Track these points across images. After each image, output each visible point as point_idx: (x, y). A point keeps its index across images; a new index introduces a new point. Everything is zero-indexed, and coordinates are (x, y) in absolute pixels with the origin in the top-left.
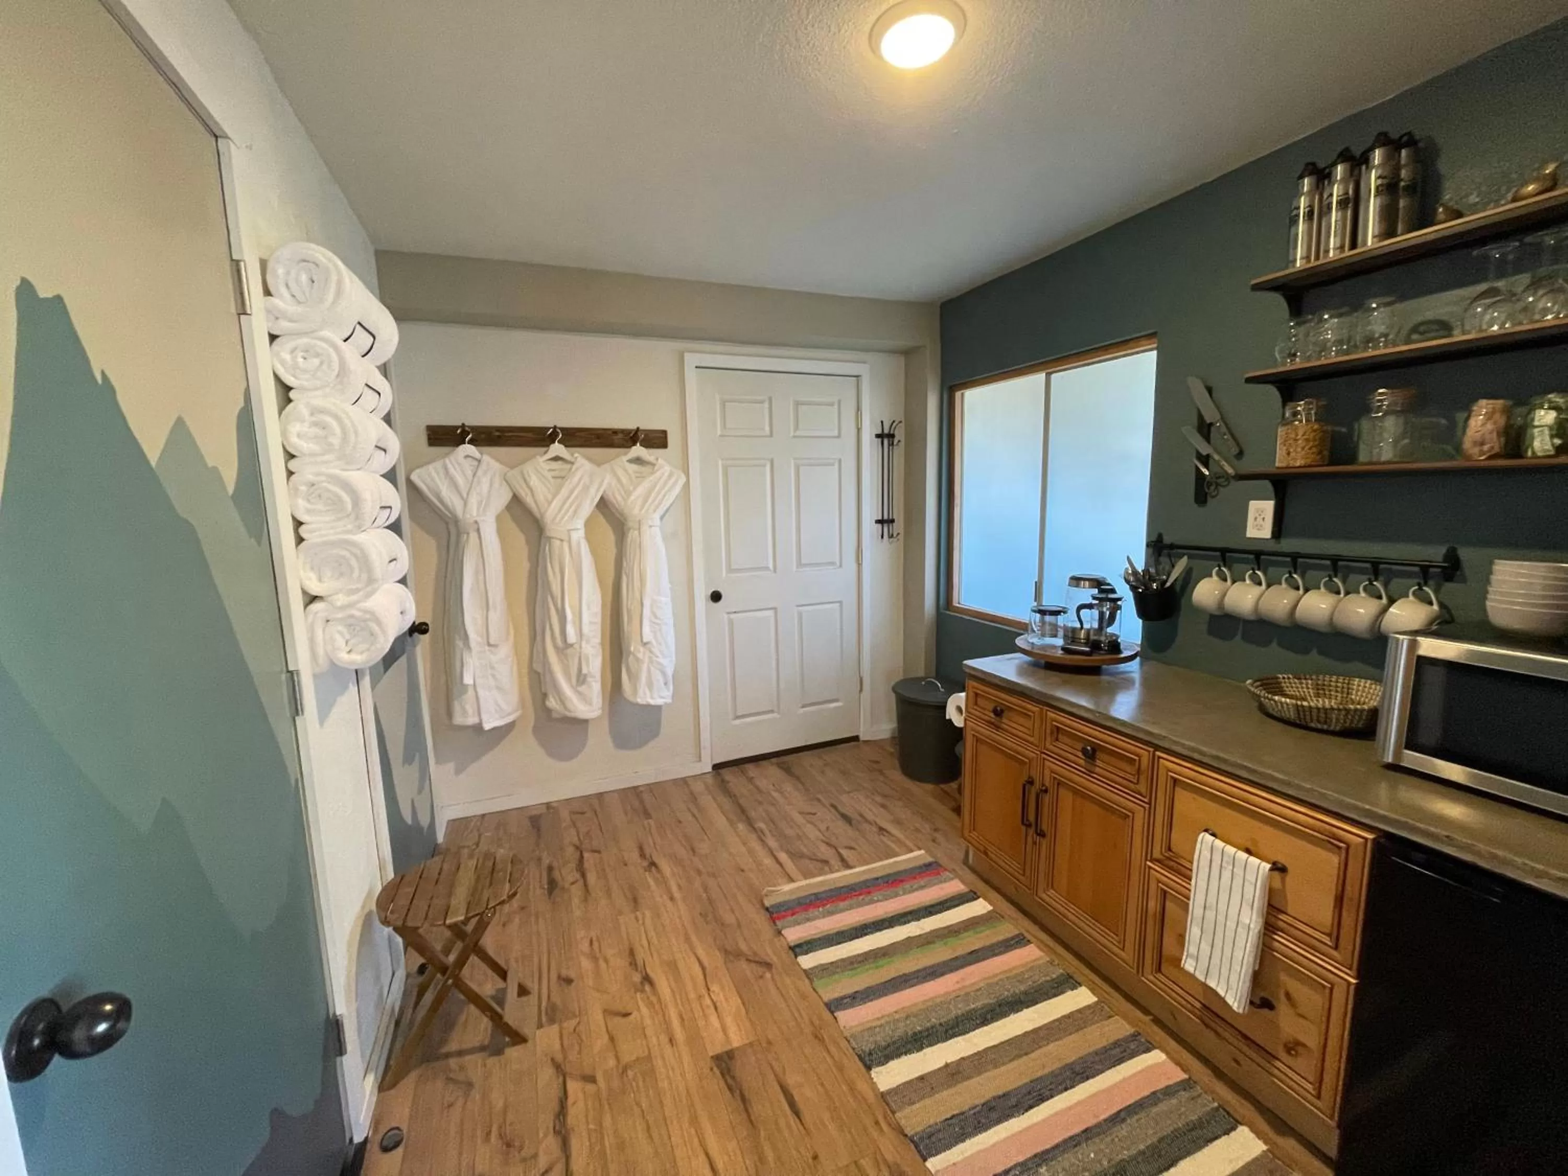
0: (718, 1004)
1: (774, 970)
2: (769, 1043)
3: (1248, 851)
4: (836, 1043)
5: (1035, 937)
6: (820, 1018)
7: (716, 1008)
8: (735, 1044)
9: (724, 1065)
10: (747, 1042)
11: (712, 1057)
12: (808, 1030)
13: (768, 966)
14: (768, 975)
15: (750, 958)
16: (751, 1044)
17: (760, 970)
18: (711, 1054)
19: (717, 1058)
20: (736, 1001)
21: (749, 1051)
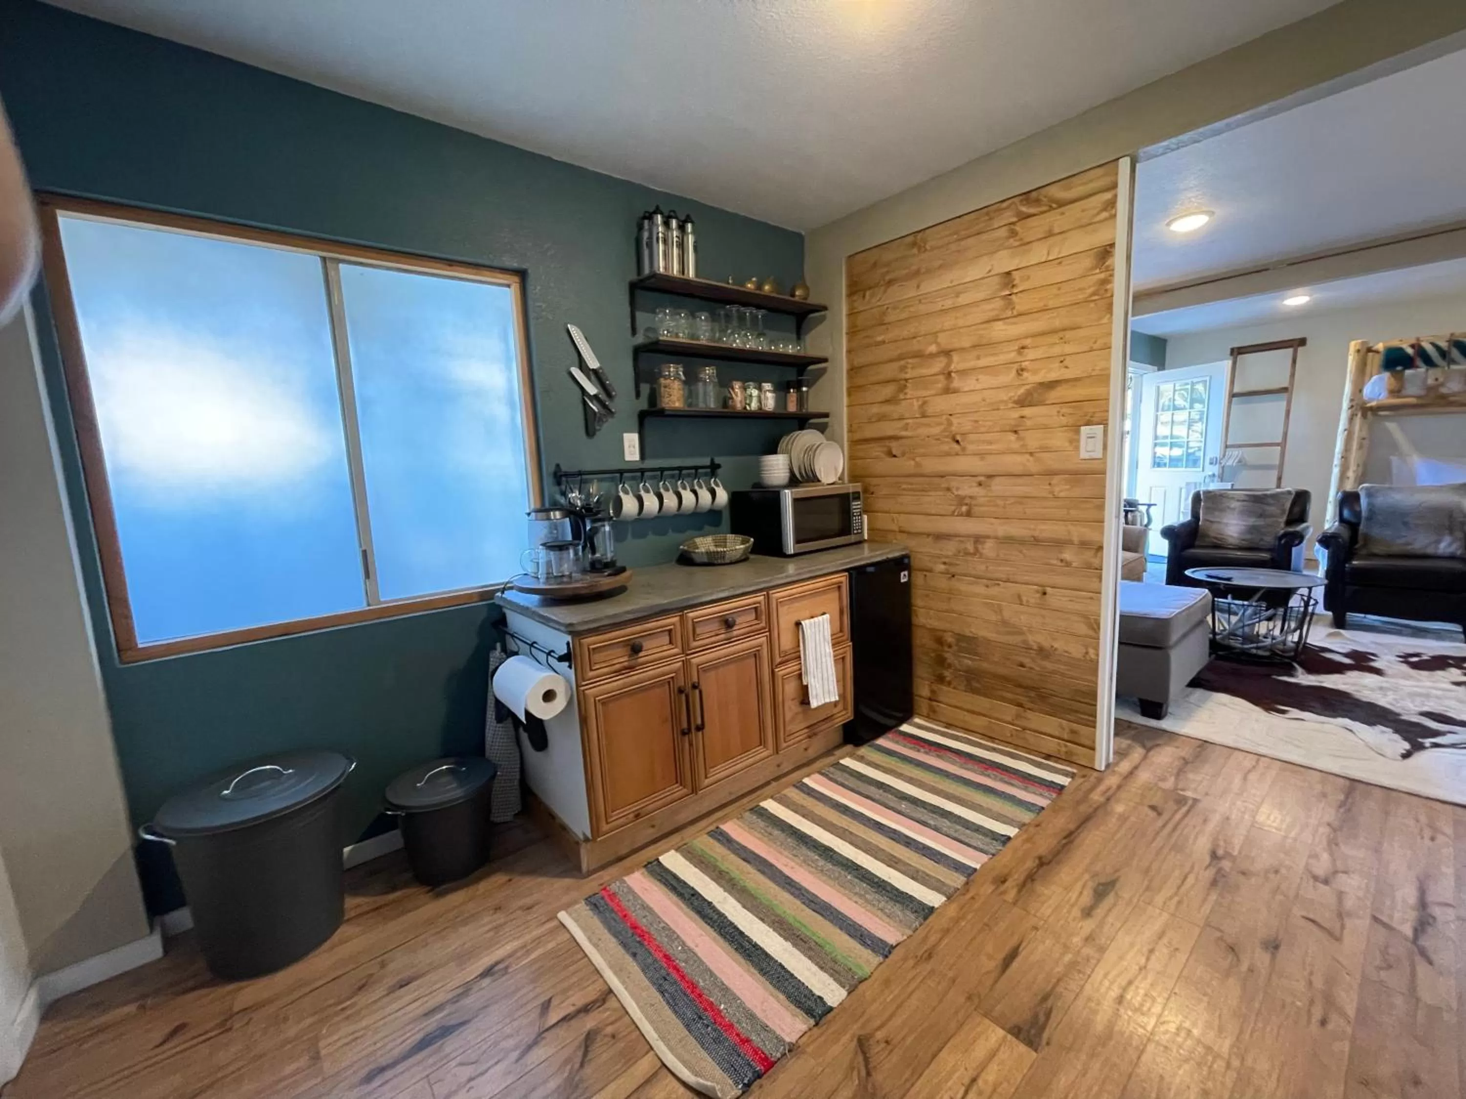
0: (966, 1081)
1: (868, 1030)
2: (969, 998)
3: (812, 617)
4: (925, 939)
5: (714, 822)
6: (905, 959)
7: (974, 1080)
8: (1001, 1032)
9: (1033, 1032)
10: (987, 1021)
11: (1036, 1051)
12: (928, 967)
13: (862, 1043)
14: (879, 1035)
15: (863, 1073)
16: (986, 1015)
17: (875, 1050)
18: (1034, 1054)
19: (1032, 1043)
20: (947, 1059)
21: (995, 1014)
